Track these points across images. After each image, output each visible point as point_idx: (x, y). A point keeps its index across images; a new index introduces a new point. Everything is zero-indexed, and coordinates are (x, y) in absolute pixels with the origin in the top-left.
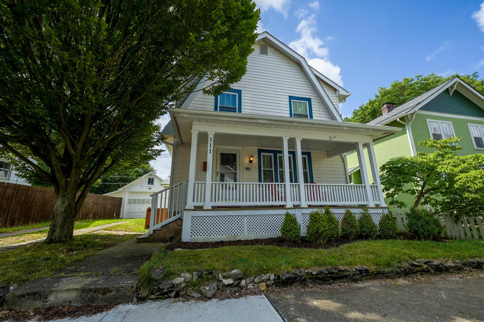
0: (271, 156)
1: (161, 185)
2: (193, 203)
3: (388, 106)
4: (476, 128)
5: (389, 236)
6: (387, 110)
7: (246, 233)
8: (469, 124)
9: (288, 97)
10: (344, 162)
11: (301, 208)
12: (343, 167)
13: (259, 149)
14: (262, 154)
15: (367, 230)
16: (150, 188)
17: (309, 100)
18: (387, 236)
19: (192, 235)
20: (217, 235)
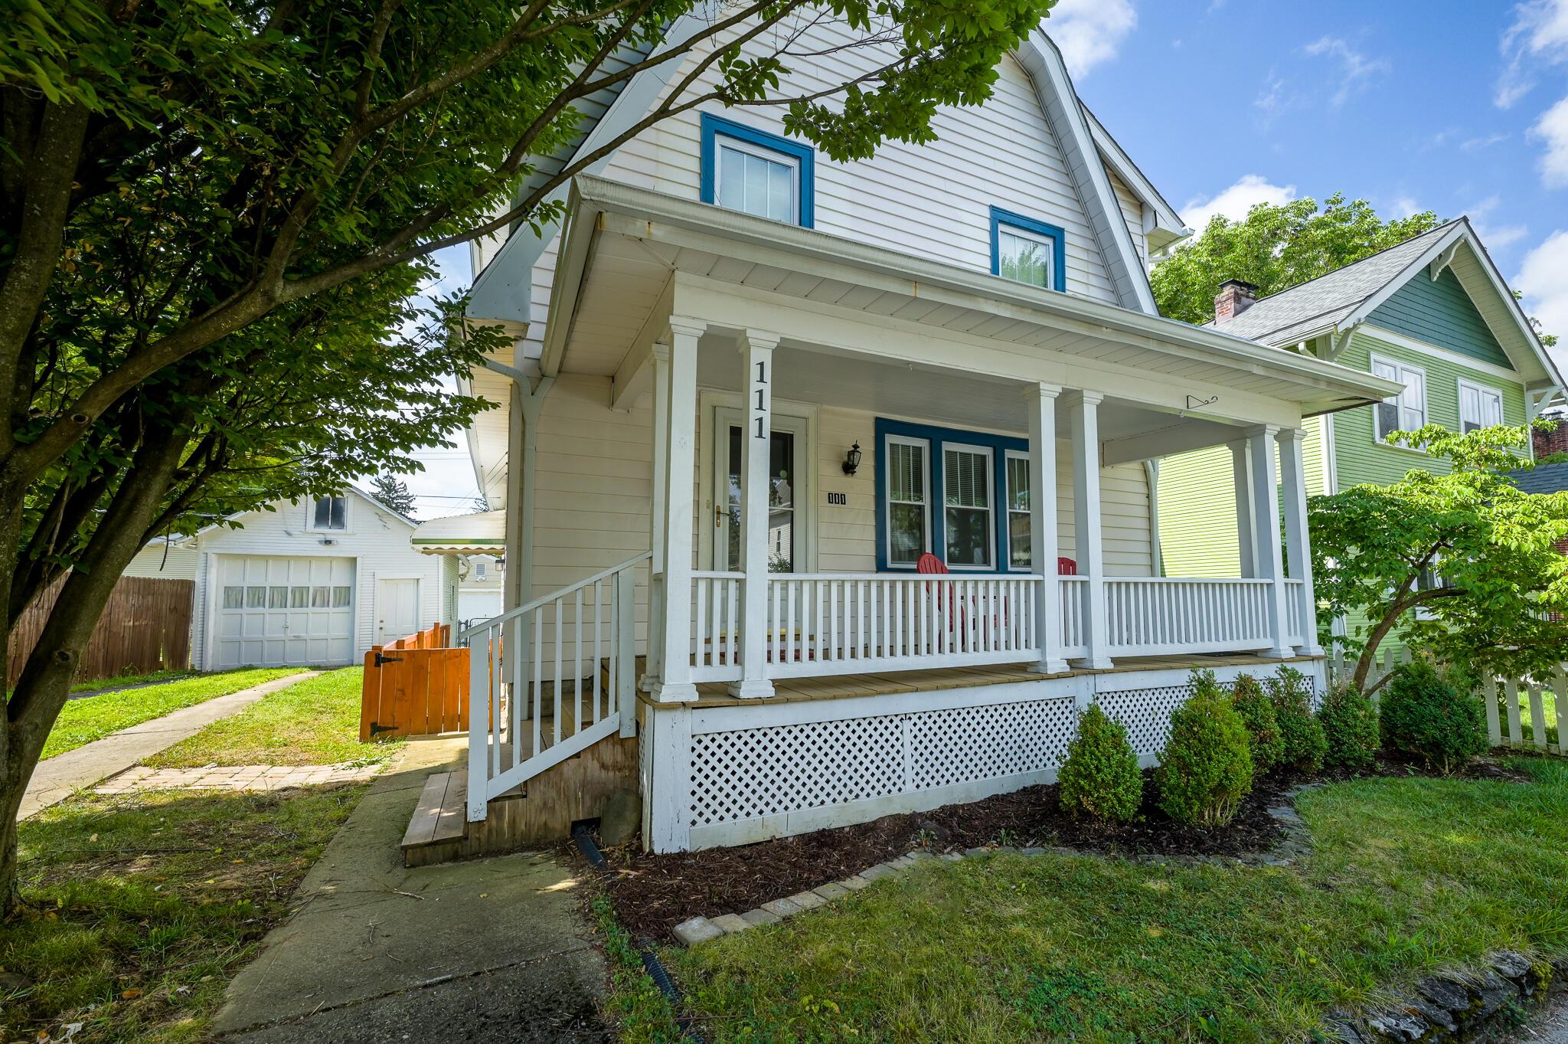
0: (918, 451)
1: (415, 542)
2: (691, 669)
3: (1236, 293)
4: (1472, 394)
5: (1354, 759)
6: (1231, 305)
7: (910, 787)
8: (1461, 381)
9: (987, 213)
10: (1148, 484)
11: (1095, 673)
12: (1143, 501)
13: (878, 420)
14: (890, 439)
15: (1299, 744)
16: (328, 542)
17: (1056, 235)
18: (1348, 759)
19: (697, 819)
20: (799, 806)
